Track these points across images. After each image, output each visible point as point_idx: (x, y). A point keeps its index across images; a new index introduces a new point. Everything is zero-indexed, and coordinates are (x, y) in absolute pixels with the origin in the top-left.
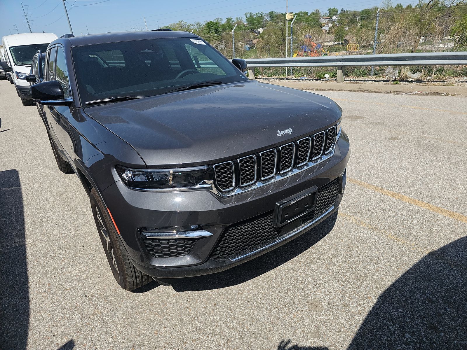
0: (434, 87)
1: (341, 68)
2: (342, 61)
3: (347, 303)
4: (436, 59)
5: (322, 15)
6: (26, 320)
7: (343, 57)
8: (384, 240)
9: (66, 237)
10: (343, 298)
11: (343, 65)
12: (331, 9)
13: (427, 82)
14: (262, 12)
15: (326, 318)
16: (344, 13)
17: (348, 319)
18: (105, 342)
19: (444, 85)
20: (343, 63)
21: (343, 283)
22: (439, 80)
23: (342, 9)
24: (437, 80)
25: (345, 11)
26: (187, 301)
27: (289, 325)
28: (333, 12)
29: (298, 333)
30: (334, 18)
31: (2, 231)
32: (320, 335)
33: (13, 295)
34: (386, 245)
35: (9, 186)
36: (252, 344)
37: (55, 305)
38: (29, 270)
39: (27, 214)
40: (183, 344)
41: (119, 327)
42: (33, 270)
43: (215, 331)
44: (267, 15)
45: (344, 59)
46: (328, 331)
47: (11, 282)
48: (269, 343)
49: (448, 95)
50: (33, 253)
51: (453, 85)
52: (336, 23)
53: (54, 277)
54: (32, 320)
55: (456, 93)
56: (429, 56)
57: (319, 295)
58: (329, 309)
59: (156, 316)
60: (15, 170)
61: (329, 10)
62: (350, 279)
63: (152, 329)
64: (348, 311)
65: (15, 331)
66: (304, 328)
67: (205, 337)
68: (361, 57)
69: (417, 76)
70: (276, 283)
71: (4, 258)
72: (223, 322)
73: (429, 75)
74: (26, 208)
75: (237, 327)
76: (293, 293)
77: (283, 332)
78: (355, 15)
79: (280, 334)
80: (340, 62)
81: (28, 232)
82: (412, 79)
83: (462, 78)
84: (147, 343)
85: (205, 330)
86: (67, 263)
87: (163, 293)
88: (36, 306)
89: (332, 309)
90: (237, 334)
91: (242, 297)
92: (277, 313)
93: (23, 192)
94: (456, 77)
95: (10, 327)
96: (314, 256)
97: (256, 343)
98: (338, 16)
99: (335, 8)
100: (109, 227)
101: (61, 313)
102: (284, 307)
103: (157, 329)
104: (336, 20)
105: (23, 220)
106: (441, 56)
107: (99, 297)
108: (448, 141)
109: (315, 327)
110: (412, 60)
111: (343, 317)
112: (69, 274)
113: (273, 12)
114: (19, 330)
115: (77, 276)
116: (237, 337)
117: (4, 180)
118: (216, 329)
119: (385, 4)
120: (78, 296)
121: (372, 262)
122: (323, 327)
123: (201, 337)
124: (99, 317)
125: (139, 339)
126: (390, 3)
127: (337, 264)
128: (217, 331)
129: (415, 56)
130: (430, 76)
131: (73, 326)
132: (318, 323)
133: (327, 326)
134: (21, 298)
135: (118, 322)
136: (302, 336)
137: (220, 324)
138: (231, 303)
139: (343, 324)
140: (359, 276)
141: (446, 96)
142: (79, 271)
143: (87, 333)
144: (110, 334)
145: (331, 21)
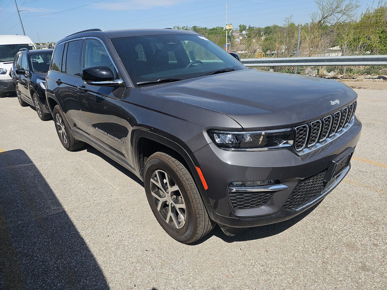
0: (347, 82)
1: (272, 68)
2: (274, 62)
3: (376, 243)
4: (348, 61)
5: (235, 30)
6: (100, 275)
7: (275, 59)
8: (376, 194)
9: (101, 203)
10: (370, 240)
11: (274, 65)
12: (241, 25)
13: (341, 79)
14: (187, 26)
15: (366, 255)
16: (251, 29)
17: (383, 255)
18: (186, 288)
19: (355, 80)
20: (274, 64)
21: (363, 228)
22: (349, 77)
23: (250, 25)
24: (348, 77)
25: (252, 27)
26: (241, 249)
27: (338, 263)
28: (242, 28)
29: (350, 268)
30: (244, 32)
31: (35, 201)
32: (369, 269)
33: (76, 254)
34: (380, 198)
35: (21, 163)
36: (317, 280)
37: (122, 260)
38: (81, 232)
39: (52, 186)
40: (257, 285)
41: (192, 274)
42: (84, 232)
43: (279, 272)
44: (191, 28)
45: (275, 60)
46: (373, 265)
47: (68, 243)
48: (331, 278)
49: (361, 88)
50: (76, 217)
51: (362, 80)
52: (245, 36)
53: (108, 236)
54: (107, 273)
55: (366, 87)
56: (343, 59)
57: (350, 239)
58: (364, 248)
59: (220, 263)
60: (20, 150)
61: (240, 26)
62: (367, 225)
63: (222, 274)
64: (379, 249)
65: (94, 285)
66: (352, 264)
67: (273, 277)
68: (289, 59)
69: (332, 74)
70: (309, 232)
71: (50, 223)
72: (282, 264)
73: (340, 73)
74: (48, 181)
75: (296, 267)
76: (327, 238)
77: (337, 269)
78: (259, 30)
79: (335, 270)
80: (272, 63)
81: (61, 201)
82: (328, 77)
83: (367, 76)
84: (224, 285)
85: (270, 271)
86: (114, 224)
87: (216, 244)
88: (104, 262)
89: (366, 248)
90: (299, 273)
91: (286, 244)
92: (323, 254)
93: (39, 169)
94: (362, 75)
95: (88, 282)
96: (328, 209)
97: (320, 279)
98: (247, 31)
99: (244, 25)
100: (185, 186)
101: (131, 266)
102: (326, 250)
103: (227, 273)
104: (245, 34)
105: (51, 191)
106: (353, 58)
107: (159, 250)
108: (381, 121)
109: (360, 263)
110: (329, 61)
111: (378, 254)
112: (121, 234)
113: (196, 26)
114: (99, 284)
115: (129, 234)
116: (301, 276)
117: (14, 158)
118: (279, 271)
119: (286, 22)
120: (140, 251)
121: (377, 211)
122: (368, 263)
123: (269, 277)
124: (169, 267)
125: (216, 283)
126: (290, 21)
127: (351, 214)
128: (281, 272)
129: (332, 59)
130: (342, 74)
131: (149, 277)
132: (361, 260)
133: (370, 261)
134: (85, 256)
135: (189, 270)
136: (354, 271)
137: (280, 267)
138: (280, 249)
139: (381, 259)
140: (373, 222)
141: (359, 89)
142: (128, 230)
143: (165, 281)
144: (187, 281)
145: (242, 35)
